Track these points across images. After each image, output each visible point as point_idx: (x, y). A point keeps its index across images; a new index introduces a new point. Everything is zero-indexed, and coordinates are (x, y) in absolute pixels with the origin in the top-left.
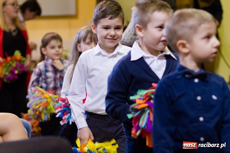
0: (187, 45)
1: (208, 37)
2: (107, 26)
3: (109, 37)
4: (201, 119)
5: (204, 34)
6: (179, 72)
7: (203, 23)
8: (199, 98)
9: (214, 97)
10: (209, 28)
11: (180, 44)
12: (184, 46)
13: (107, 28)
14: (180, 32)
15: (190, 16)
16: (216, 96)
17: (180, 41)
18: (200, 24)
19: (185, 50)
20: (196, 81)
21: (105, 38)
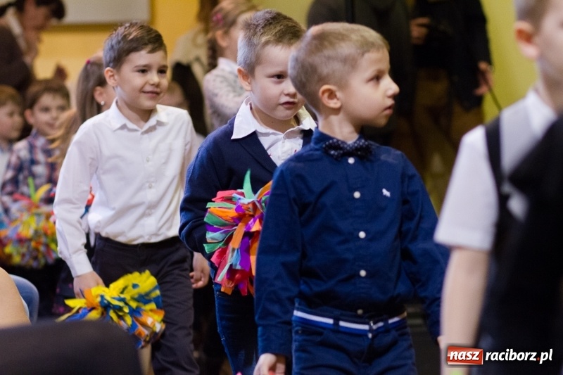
0: (338, 94)
1: (377, 78)
2: (145, 66)
3: (148, 88)
4: (362, 235)
5: (370, 72)
6: (317, 147)
7: (368, 51)
8: (357, 195)
9: (386, 193)
10: (379, 61)
11: (324, 92)
12: (332, 95)
13: (144, 70)
14: (325, 70)
15: (342, 37)
16: (388, 190)
17: (325, 87)
18: (363, 54)
19: (333, 104)
20: (351, 161)
21: (142, 91)
